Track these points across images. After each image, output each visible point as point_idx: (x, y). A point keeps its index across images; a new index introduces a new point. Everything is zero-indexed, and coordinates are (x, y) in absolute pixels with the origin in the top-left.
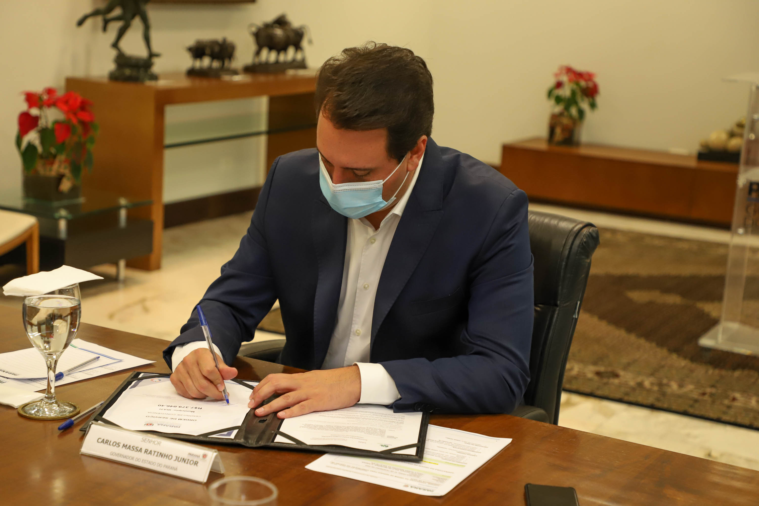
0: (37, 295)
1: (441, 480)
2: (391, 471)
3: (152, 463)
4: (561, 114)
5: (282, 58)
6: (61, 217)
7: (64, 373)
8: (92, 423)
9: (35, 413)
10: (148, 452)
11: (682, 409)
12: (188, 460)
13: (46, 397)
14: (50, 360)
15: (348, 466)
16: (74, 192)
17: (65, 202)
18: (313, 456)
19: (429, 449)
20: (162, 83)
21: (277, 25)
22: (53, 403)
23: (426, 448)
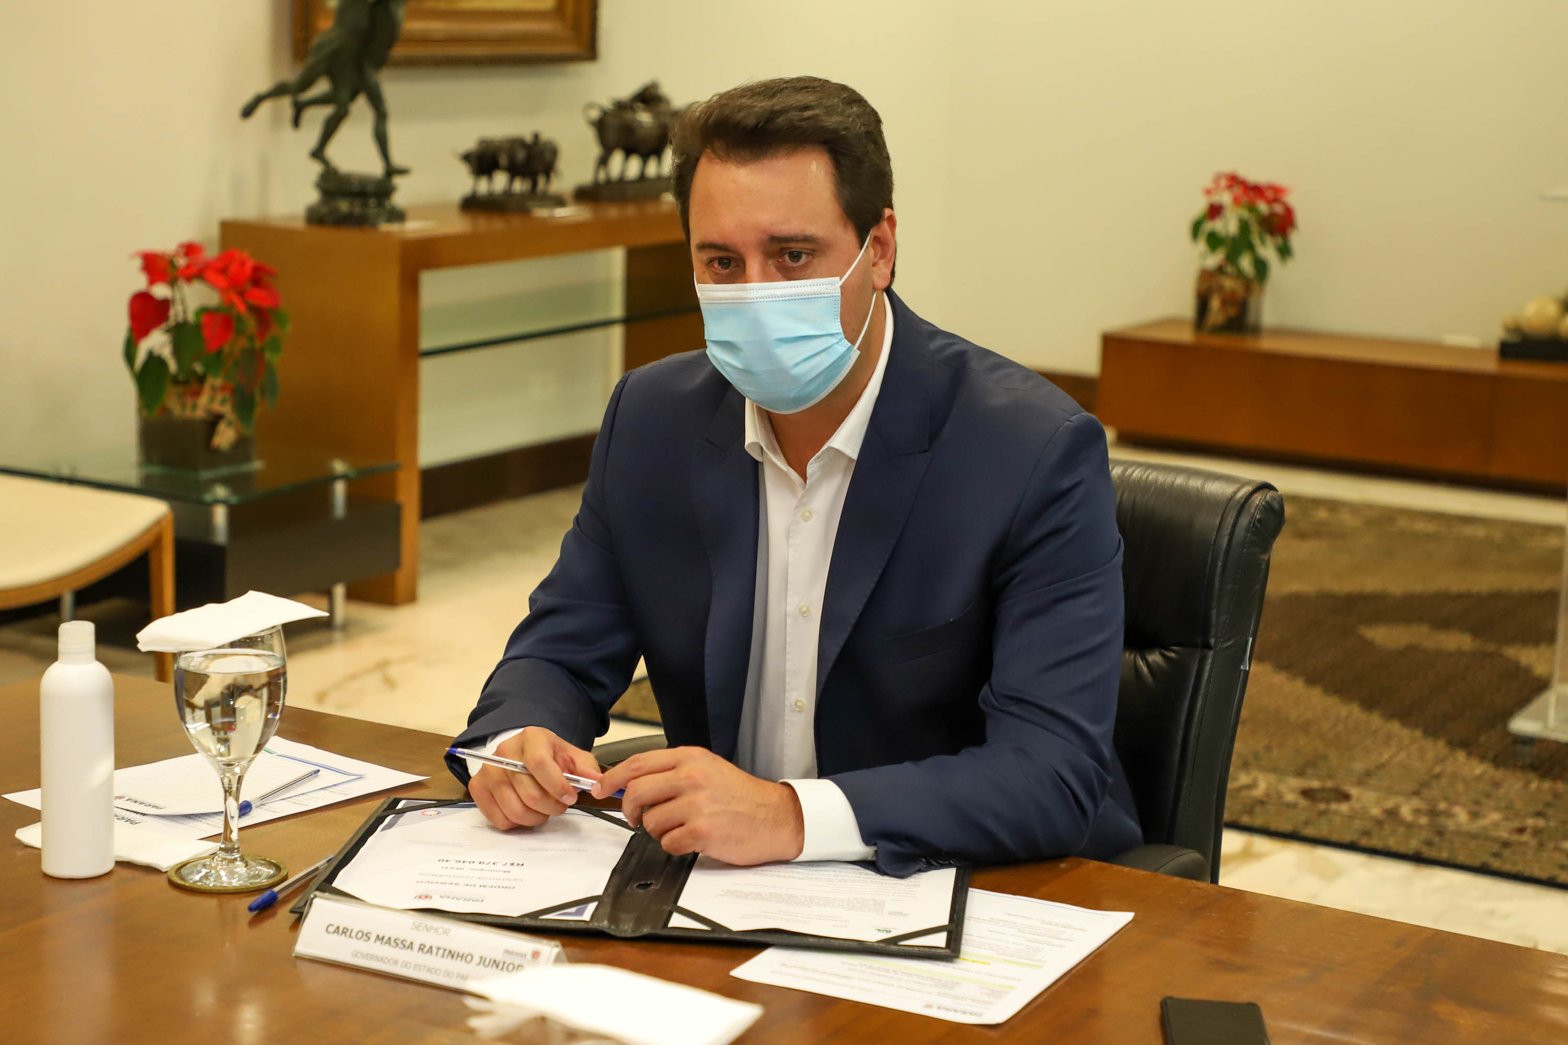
0: (204, 648)
1: (997, 993)
2: (899, 979)
3: (433, 970)
4: (1220, 270)
5: (652, 169)
6: (217, 501)
7: (252, 803)
8: (315, 896)
9: (201, 880)
10: (426, 949)
11: (1476, 862)
12: (504, 963)
13: (221, 849)
14: (228, 777)
15: (815, 971)
16: (241, 449)
17: (224, 471)
18: (745, 952)
19: (971, 935)
20: (413, 227)
21: (640, 105)
22: (235, 859)
23: (966, 934)
